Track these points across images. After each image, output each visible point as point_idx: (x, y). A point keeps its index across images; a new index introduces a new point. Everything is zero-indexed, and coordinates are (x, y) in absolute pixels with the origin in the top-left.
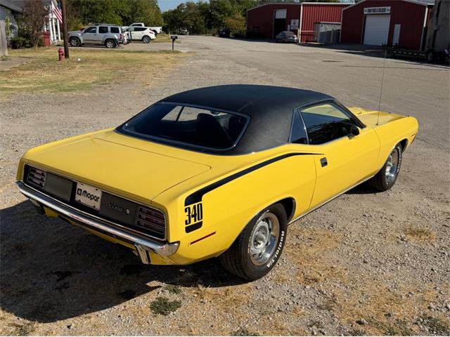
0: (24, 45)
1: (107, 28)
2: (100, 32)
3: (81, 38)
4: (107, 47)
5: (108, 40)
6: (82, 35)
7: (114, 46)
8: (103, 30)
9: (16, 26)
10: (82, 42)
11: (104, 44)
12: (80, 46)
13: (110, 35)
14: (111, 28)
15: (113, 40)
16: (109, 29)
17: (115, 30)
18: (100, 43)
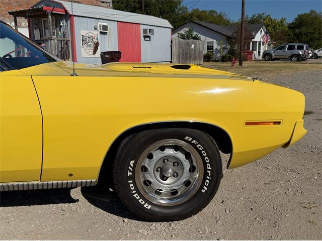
0: (230, 60)
1: (294, 46)
2: (288, 49)
3: (273, 55)
4: (292, 61)
5: (293, 55)
6: (274, 52)
7: (298, 60)
8: (291, 48)
9: (229, 47)
10: (273, 57)
11: (290, 59)
12: (272, 60)
13: (296, 51)
14: (298, 46)
15: (298, 55)
16: (296, 47)
17: (300, 48)
18: (287, 57)
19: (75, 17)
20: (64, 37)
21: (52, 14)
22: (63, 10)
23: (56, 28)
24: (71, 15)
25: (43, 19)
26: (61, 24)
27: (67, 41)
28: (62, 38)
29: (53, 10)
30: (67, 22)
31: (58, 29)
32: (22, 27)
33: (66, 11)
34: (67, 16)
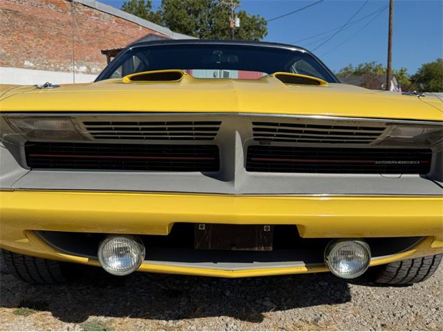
32: (92, 74)
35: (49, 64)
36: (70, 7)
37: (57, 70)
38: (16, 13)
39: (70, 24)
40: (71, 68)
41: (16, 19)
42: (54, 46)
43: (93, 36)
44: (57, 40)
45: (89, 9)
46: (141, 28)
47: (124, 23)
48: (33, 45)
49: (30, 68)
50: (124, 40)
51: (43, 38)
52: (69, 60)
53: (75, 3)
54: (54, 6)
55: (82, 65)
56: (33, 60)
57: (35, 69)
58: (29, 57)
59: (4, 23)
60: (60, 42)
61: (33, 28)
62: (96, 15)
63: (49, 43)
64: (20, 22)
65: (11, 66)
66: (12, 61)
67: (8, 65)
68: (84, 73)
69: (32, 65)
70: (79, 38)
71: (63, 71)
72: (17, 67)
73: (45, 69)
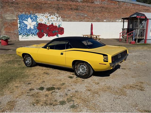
19: (149, 20)
20: (143, 28)
21: (140, 19)
22: (145, 17)
23: (140, 24)
24: (148, 19)
25: (134, 20)
26: (143, 23)
27: (144, 30)
28: (142, 29)
29: (140, 17)
30: (145, 22)
31: (141, 24)
33: (146, 17)
34: (146, 19)
35: (111, 20)
36: (118, 3)
37: (112, 22)
38: (103, 7)
39: (118, 8)
40: (116, 21)
41: (103, 9)
42: (112, 15)
43: (124, 11)
44: (113, 13)
45: (124, 3)
46: (141, 6)
47: (135, 5)
48: (107, 15)
49: (105, 22)
50: (134, 11)
51: (109, 13)
52: (116, 18)
53: (120, 2)
54: (113, 3)
55: (120, 20)
56: (106, 19)
57: (106, 22)
58: (105, 19)
59: (100, 10)
60: (114, 14)
61: (107, 10)
62: (126, 4)
63: (111, 14)
64: (104, 10)
65: (101, 22)
66: (101, 21)
67: (100, 21)
68: (120, 22)
69: (106, 21)
70: (120, 12)
71: (114, 22)
72: (102, 22)
73: (109, 22)
